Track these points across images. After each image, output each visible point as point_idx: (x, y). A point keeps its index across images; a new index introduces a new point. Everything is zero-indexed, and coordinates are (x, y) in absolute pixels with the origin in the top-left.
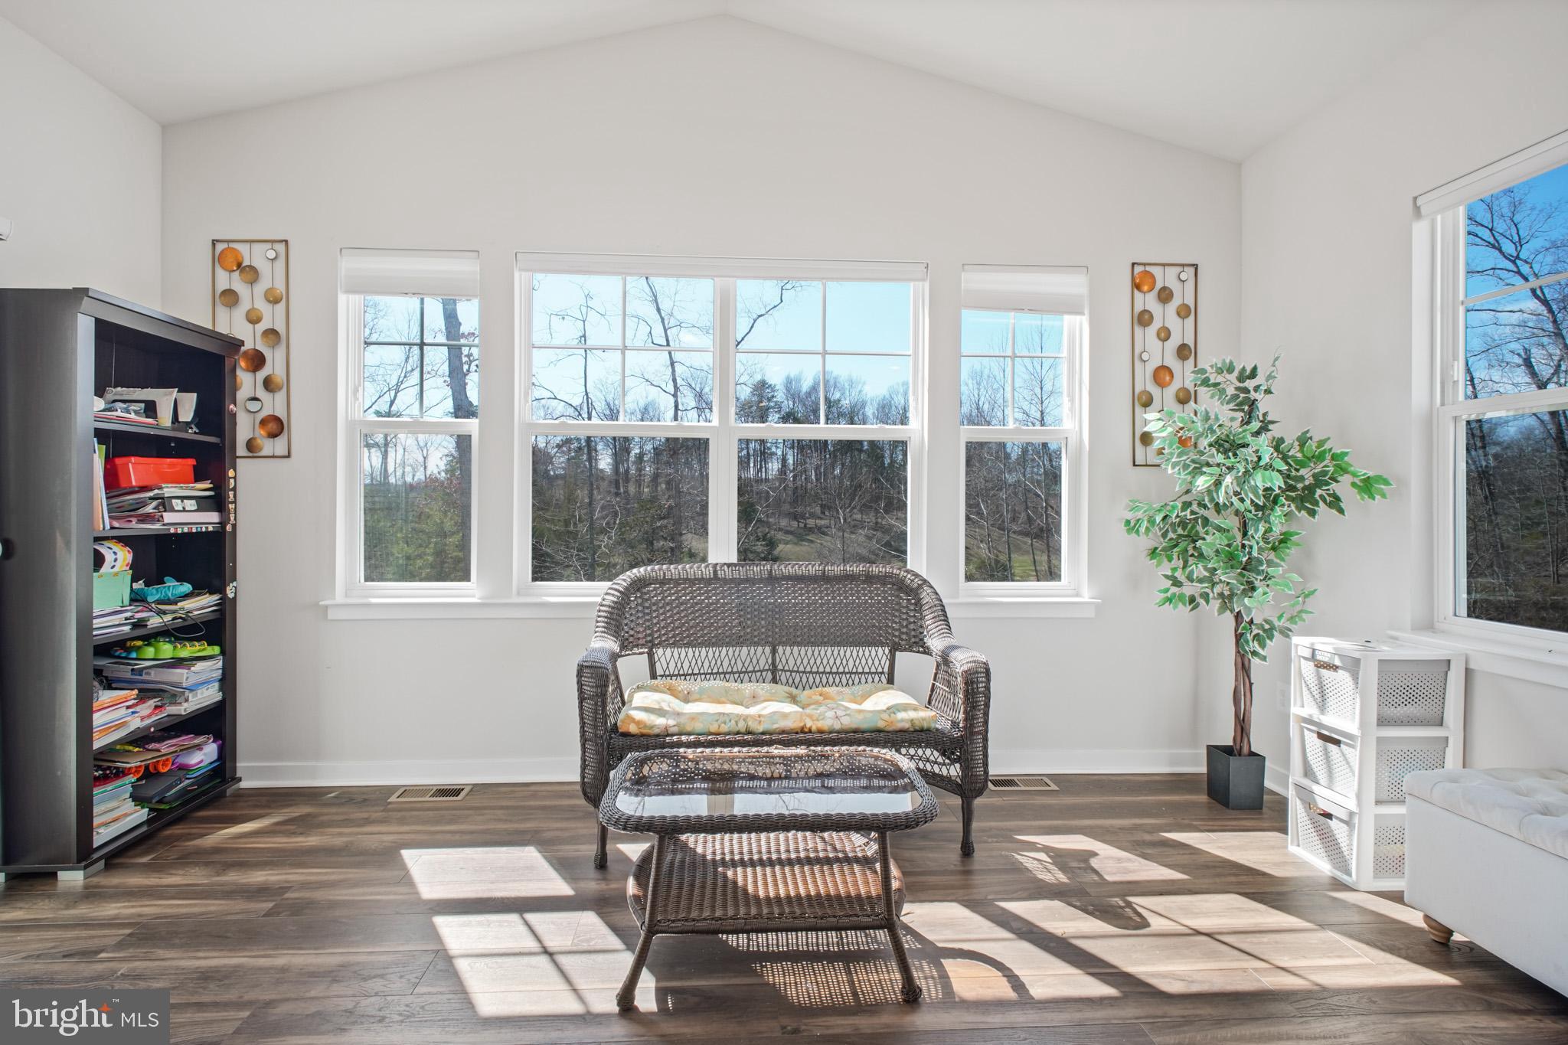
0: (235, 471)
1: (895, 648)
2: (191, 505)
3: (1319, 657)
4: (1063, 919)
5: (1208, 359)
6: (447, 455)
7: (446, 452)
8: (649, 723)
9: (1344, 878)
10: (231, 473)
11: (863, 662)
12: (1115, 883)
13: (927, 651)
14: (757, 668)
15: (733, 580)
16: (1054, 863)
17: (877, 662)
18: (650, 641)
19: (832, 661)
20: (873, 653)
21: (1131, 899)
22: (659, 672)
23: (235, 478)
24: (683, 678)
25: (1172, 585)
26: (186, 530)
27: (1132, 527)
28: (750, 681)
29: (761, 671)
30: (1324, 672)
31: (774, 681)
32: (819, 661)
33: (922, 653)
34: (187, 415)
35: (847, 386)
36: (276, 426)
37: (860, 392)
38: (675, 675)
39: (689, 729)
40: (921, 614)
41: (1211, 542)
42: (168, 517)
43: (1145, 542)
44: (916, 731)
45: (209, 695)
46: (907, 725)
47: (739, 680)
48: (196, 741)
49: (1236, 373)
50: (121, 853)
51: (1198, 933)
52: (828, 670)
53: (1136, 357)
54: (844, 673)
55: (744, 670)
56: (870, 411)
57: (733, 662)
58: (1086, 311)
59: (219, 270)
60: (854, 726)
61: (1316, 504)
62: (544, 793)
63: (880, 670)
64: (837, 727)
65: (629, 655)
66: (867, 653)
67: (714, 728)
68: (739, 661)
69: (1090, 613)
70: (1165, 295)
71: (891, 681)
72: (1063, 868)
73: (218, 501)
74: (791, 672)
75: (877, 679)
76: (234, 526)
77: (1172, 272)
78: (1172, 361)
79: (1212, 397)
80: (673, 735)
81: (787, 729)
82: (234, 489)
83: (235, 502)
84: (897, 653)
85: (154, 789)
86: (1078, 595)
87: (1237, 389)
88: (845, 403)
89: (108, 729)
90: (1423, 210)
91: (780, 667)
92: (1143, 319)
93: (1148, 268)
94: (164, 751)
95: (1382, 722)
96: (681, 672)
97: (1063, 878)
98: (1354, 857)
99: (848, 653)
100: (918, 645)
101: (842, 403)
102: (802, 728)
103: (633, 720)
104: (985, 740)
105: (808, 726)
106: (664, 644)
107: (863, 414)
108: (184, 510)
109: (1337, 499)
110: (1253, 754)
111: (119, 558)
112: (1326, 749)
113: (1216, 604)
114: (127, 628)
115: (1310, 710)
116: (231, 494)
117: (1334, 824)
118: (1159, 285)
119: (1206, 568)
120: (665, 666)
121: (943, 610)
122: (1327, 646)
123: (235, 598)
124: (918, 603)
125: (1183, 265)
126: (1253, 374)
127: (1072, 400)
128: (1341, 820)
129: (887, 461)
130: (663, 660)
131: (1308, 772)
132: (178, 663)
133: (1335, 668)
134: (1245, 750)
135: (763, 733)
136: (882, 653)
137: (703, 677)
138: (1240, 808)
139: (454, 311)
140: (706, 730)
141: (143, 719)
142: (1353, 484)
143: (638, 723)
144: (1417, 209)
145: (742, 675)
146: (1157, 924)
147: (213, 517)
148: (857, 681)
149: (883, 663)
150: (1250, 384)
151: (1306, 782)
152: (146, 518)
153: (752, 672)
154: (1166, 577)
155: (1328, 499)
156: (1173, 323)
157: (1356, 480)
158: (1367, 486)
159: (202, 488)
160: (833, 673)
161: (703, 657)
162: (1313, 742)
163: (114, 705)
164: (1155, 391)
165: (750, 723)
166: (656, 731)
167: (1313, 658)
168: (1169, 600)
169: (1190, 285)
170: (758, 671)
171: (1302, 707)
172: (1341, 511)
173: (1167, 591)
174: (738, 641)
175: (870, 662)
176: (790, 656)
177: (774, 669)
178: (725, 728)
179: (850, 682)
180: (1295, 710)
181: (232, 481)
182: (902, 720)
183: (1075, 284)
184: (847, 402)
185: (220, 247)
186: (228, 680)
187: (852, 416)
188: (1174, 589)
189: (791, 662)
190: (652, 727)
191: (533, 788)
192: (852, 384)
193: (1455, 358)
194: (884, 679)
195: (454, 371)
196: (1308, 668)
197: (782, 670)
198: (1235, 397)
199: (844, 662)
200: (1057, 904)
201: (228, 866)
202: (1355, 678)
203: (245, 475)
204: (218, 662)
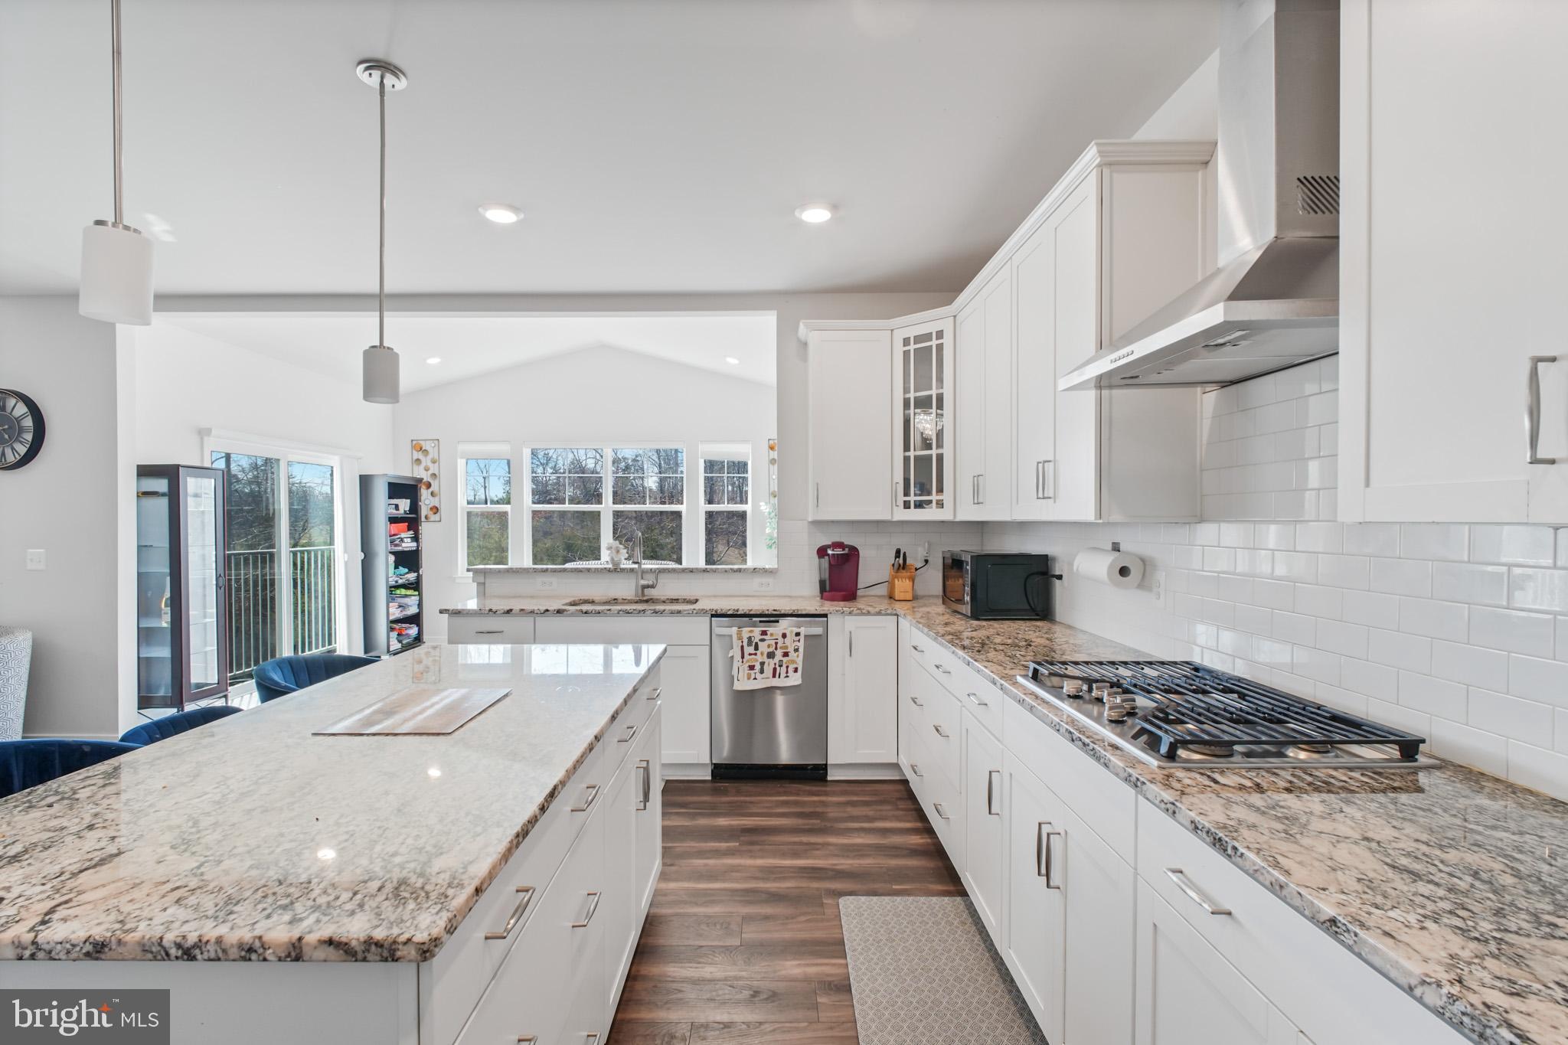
2: (409, 540)
23: (422, 529)
26: (408, 549)
34: (407, 508)
36: (435, 510)
42: (404, 545)
45: (415, 609)
48: (413, 625)
59: (415, 452)
73: (416, 538)
76: (420, 547)
83: (421, 538)
108: (407, 542)
116: (420, 535)
123: (422, 575)
132: (405, 596)
147: (415, 544)
152: (397, 545)
159: (412, 534)
181: (420, 531)
183: (746, 448)
185: (414, 443)
186: (420, 605)
203: (425, 528)
204: (417, 598)
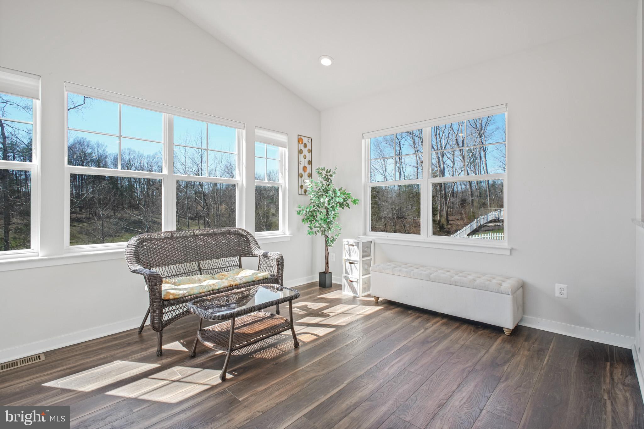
1: (240, 257)
3: (350, 244)
4: (313, 320)
5: (315, 166)
8: (177, 294)
9: (356, 295)
11: (231, 262)
12: (316, 310)
13: (254, 255)
15: (180, 237)
16: (300, 310)
17: (235, 262)
18: (149, 265)
19: (221, 264)
20: (234, 259)
21: (323, 311)
25: (310, 229)
27: (299, 213)
28: (192, 275)
29: (196, 271)
30: (351, 247)
31: (201, 274)
32: (216, 264)
33: (251, 256)
35: (95, 146)
37: (104, 150)
39: (192, 293)
40: (250, 244)
41: (319, 216)
43: (301, 217)
44: (264, 279)
46: (261, 278)
47: (188, 276)
49: (325, 171)
51: (340, 313)
52: (220, 267)
53: (299, 163)
54: (225, 267)
55: (189, 271)
56: (109, 160)
57: (184, 269)
58: (287, 147)
60: (247, 281)
61: (344, 206)
62: (92, 345)
63: (237, 264)
64: (242, 282)
66: (232, 259)
67: (201, 291)
68: (187, 269)
69: (289, 239)
70: (305, 146)
71: (240, 267)
72: (303, 310)
74: (207, 269)
77: (307, 139)
78: (307, 165)
79: (319, 176)
80: (187, 296)
81: (226, 286)
84: (242, 258)
86: (284, 234)
87: (325, 175)
88: (95, 155)
90: (364, 137)
91: (203, 268)
92: (300, 152)
93: (302, 137)
95: (363, 257)
97: (305, 312)
98: (358, 290)
99: (226, 260)
100: (249, 253)
101: (93, 155)
102: (231, 285)
103: (171, 294)
104: (282, 278)
105: (232, 284)
106: (155, 266)
107: (105, 162)
109: (348, 205)
110: (329, 273)
112: (351, 265)
113: (320, 233)
115: (347, 257)
117: (354, 283)
118: (304, 143)
119: (319, 224)
121: (256, 242)
122: (352, 241)
124: (248, 239)
125: (309, 138)
126: (330, 172)
127: (282, 174)
128: (356, 282)
129: (119, 185)
131: (347, 272)
133: (353, 246)
134: (328, 272)
136: (237, 258)
138: (328, 287)
140: (198, 292)
142: (352, 201)
143: (173, 294)
144: (363, 136)
145: (189, 274)
146: (332, 314)
148: (232, 269)
149: (237, 262)
150: (329, 174)
151: (347, 275)
153: (192, 272)
154: (309, 227)
155: (347, 205)
156: (307, 154)
157: (352, 200)
158: (355, 202)
162: (348, 264)
164: (303, 173)
165: (213, 287)
166: (180, 296)
167: (348, 244)
168: (309, 233)
169: (310, 143)
170: (194, 271)
171: (345, 256)
172: (349, 208)
173: (308, 231)
174: (186, 261)
175: (233, 262)
176: (205, 264)
177: (200, 269)
178: (205, 290)
179: (228, 270)
180: (344, 257)
182: (260, 276)
183: (283, 138)
184: (96, 154)
187: (99, 162)
188: (311, 230)
189: (206, 266)
190: (179, 295)
191: (82, 345)
192: (99, 146)
193: (369, 172)
194: (238, 267)
196: (347, 247)
198: (325, 177)
199: (225, 264)
200: (308, 318)
202: (358, 247)
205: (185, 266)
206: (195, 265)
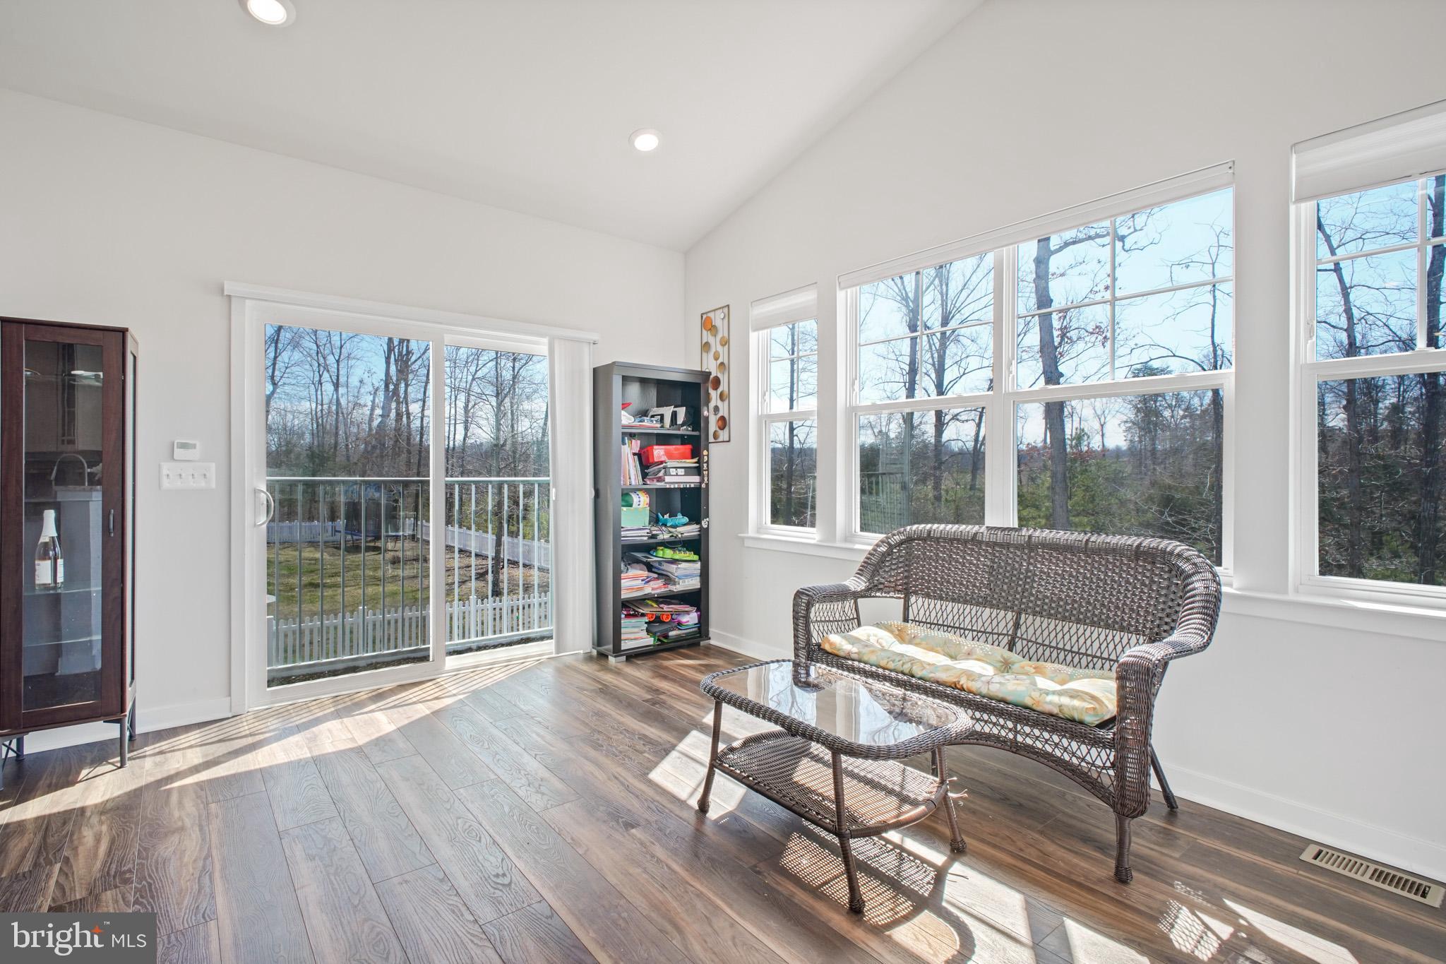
0: (708, 451)
2: (681, 472)
6: (1126, 422)
7: (1125, 418)
8: (838, 646)
10: (705, 453)
14: (995, 631)
15: (989, 543)
18: (906, 589)
22: (911, 617)
23: (708, 456)
24: (929, 625)
26: (676, 486)
28: (986, 642)
29: (999, 635)
31: (1006, 646)
34: (681, 419)
36: (723, 423)
38: (924, 623)
39: (865, 658)
42: (668, 479)
45: (694, 583)
46: (1055, 710)
47: (976, 638)
48: (686, 609)
50: (634, 656)
54: (1085, 654)
55: (983, 629)
57: (974, 620)
59: (703, 330)
60: (1001, 695)
65: (886, 597)
67: (883, 664)
68: (980, 620)
73: (698, 471)
74: (1029, 641)
75: (1107, 665)
76: (707, 485)
80: (853, 660)
81: (941, 680)
82: (707, 462)
83: (708, 470)
85: (658, 628)
89: (631, 589)
94: (665, 609)
96: (928, 621)
99: (1095, 635)
102: (955, 684)
103: (828, 641)
105: (961, 683)
106: (917, 593)
108: (677, 475)
111: (641, 501)
114: (646, 538)
116: (705, 465)
120: (916, 612)
121: (1209, 602)
123: (708, 528)
124: (1185, 589)
130: (914, 606)
132: (674, 561)
135: (920, 678)
136: (1135, 642)
137: (946, 628)
139: (1046, 289)
140: (877, 663)
141: (653, 589)
143: (831, 644)
145: (980, 634)
147: (696, 479)
152: (660, 479)
153: (990, 633)
159: (691, 463)
160: (1072, 652)
161: (949, 611)
163: (635, 578)
166: (842, 654)
170: (996, 634)
174: (985, 602)
176: (1032, 625)
177: (1012, 635)
178: (891, 665)
179: (1090, 665)
181: (706, 457)
185: (704, 316)
186: (704, 575)
189: (1031, 632)
190: (839, 650)
195: (1044, 346)
197: (1020, 638)
199: (1088, 643)
201: (665, 677)
203: (716, 454)
204: (698, 565)
205: (979, 614)
206: (1005, 620)
